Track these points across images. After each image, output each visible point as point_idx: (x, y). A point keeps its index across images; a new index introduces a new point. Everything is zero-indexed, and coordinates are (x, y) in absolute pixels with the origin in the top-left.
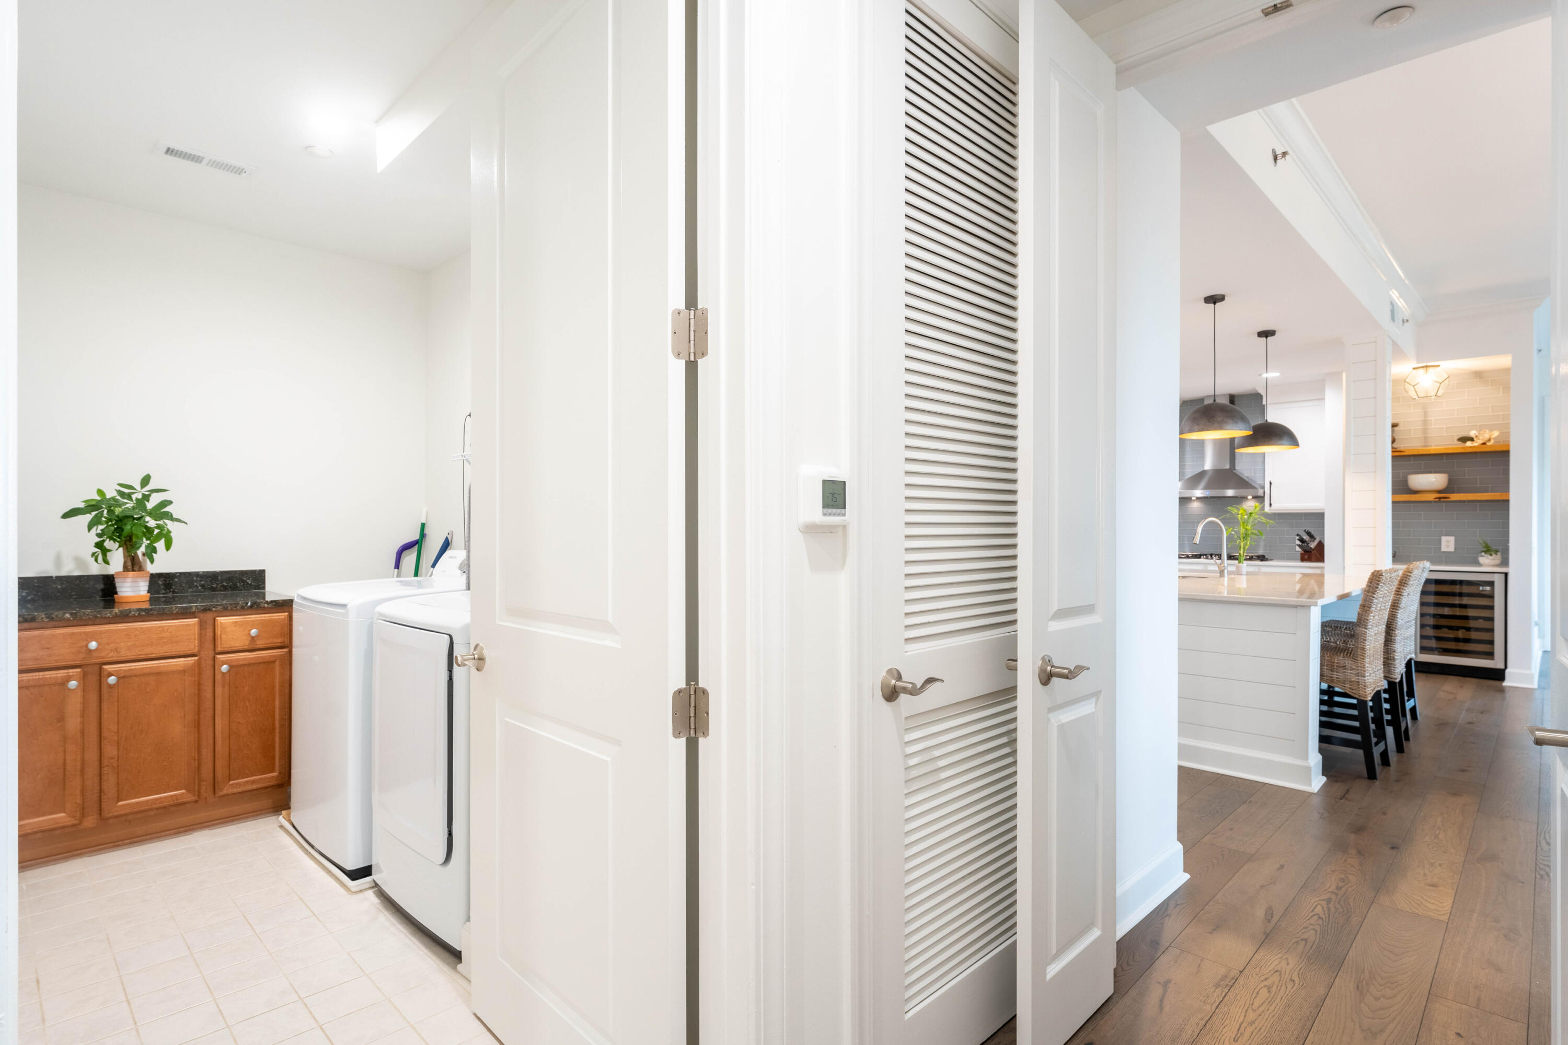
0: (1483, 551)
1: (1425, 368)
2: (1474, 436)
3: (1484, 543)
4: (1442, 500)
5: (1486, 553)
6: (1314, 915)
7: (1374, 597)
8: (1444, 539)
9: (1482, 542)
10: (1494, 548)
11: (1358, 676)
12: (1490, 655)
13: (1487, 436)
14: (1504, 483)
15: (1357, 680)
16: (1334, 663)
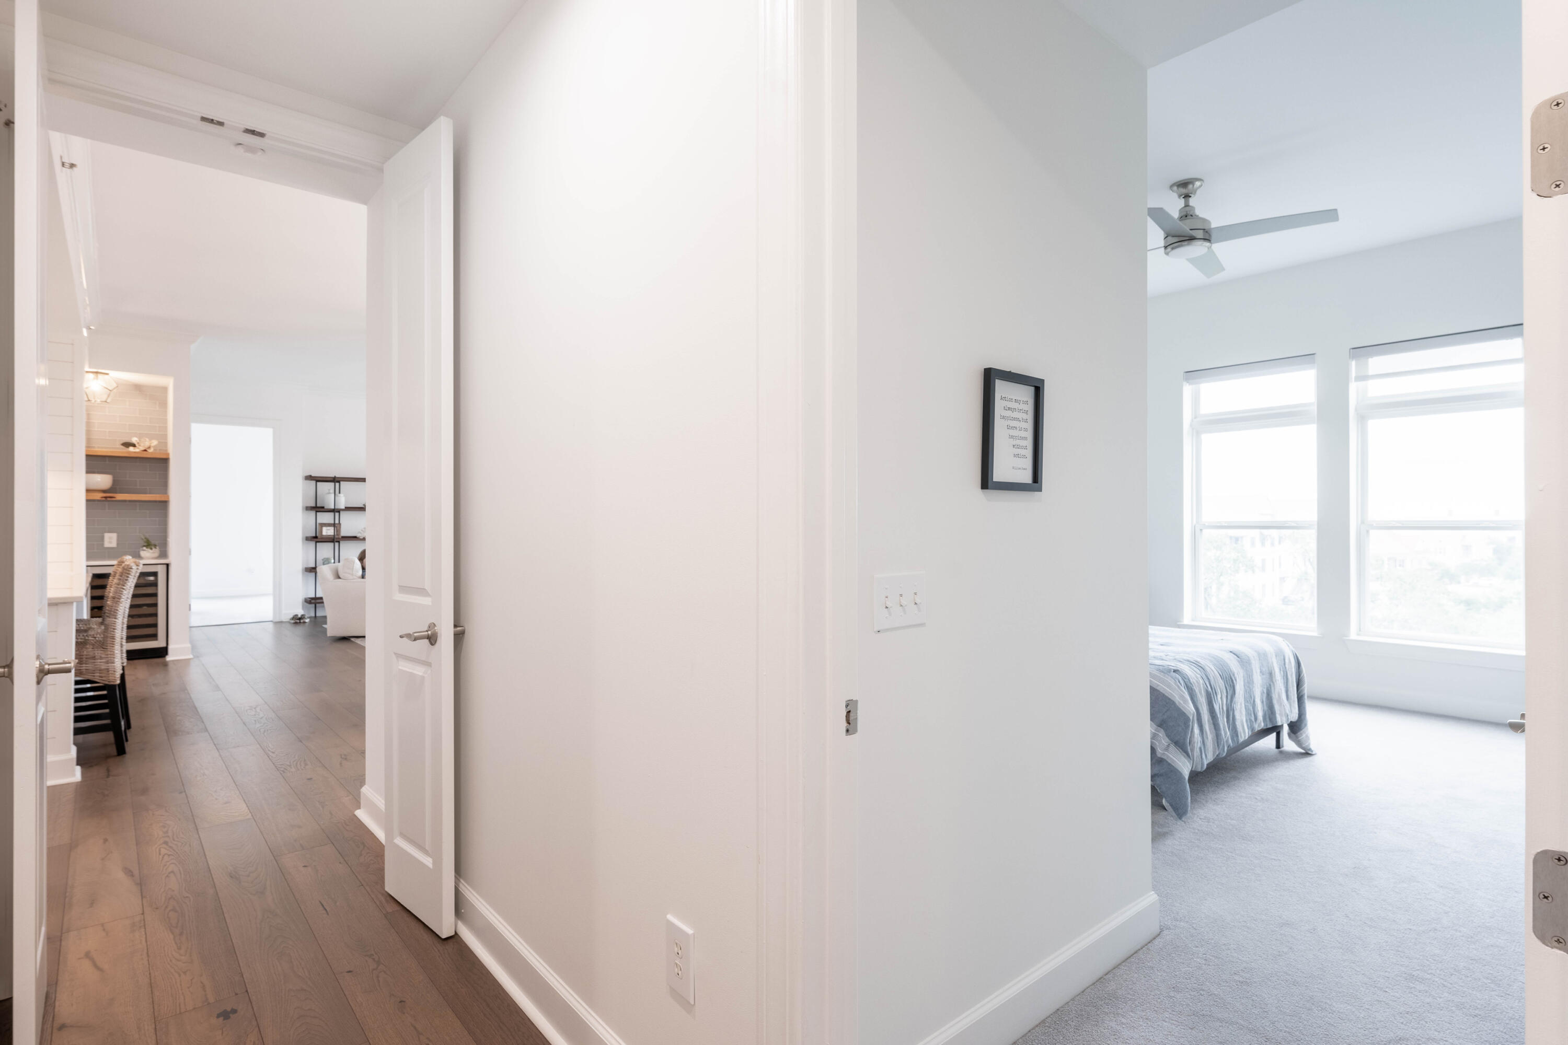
0: (144, 546)
1: (95, 374)
2: (136, 443)
3: (146, 538)
4: (109, 499)
5: (147, 548)
6: (164, 856)
7: (123, 589)
8: (107, 536)
9: (143, 538)
10: (153, 542)
11: (108, 663)
12: (154, 636)
13: (147, 444)
14: (164, 484)
15: (108, 668)
16: (83, 655)
